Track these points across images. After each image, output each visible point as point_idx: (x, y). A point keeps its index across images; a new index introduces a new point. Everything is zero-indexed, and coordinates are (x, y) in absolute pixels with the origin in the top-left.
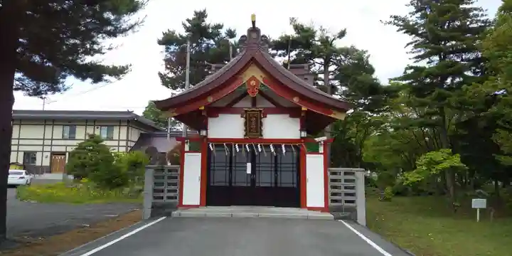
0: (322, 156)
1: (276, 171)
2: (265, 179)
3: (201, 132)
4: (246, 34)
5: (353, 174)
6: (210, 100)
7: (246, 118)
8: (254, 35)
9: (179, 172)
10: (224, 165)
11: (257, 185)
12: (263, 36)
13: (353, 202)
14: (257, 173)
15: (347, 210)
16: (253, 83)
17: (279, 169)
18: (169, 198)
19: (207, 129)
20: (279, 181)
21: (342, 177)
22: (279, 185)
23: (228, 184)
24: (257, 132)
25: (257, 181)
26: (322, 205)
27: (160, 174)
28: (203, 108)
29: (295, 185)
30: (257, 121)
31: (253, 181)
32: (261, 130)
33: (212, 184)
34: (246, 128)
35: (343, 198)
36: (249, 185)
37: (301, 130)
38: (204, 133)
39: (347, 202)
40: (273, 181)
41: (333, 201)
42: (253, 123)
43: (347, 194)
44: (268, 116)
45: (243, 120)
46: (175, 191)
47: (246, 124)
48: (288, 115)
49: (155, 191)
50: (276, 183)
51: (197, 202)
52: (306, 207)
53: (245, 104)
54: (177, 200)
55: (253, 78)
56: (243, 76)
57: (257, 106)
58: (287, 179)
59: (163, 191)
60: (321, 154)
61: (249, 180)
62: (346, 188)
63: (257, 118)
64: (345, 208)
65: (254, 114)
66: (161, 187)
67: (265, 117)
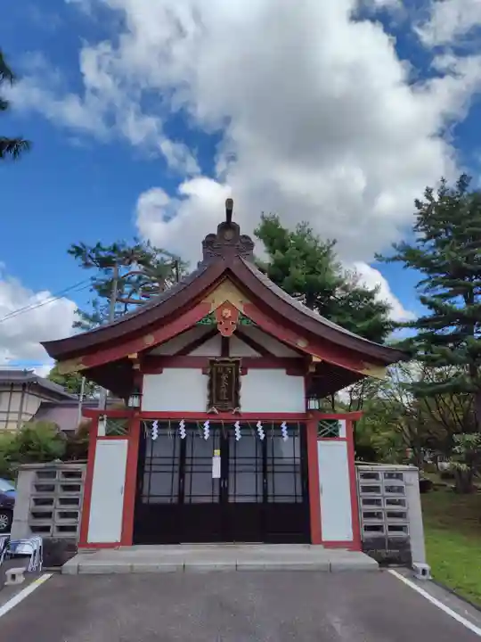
0: (345, 443)
1: (265, 472)
2: (245, 489)
3: (131, 399)
4: (215, 232)
5: (399, 476)
6: (150, 340)
7: (211, 374)
8: (229, 235)
9: (84, 478)
10: (171, 461)
11: (231, 500)
12: (244, 236)
13: (402, 528)
14: (231, 476)
15: (393, 544)
16: (227, 313)
17: (269, 469)
18: (62, 529)
19: (140, 395)
20: (270, 492)
21: (382, 482)
22: (270, 500)
23: (176, 500)
24: (230, 400)
25: (231, 493)
26: (349, 536)
27: (46, 481)
28: (135, 356)
29: (300, 500)
30: (229, 380)
31: (224, 492)
32: (237, 397)
33: (145, 500)
34: (211, 393)
35: (386, 522)
36: (216, 500)
37: (308, 398)
38: (133, 402)
39: (392, 528)
40: (260, 492)
41: (368, 528)
42: (225, 383)
43: (391, 515)
44: (250, 371)
45: (206, 379)
46: (75, 515)
47: (210, 386)
48: (283, 371)
49: (36, 515)
50: (265, 496)
51: (116, 537)
52: (319, 541)
53: (211, 351)
54: (77, 535)
55: (227, 305)
56: (208, 300)
57: (231, 355)
58: (285, 488)
59: (49, 515)
60: (343, 439)
61: (217, 492)
62: (389, 502)
63: (230, 375)
64: (389, 541)
65: (225, 368)
66: (47, 508)
67: (245, 373)
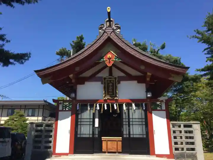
0: (165, 112)
1: (129, 124)
5: (190, 126)
7: (105, 84)
10: (89, 120)
13: (193, 149)
15: (189, 156)
16: (109, 56)
17: (131, 123)
19: (76, 93)
20: (131, 133)
21: (182, 129)
22: (132, 136)
23: (91, 136)
24: (113, 94)
26: (168, 152)
27: (39, 128)
28: (72, 75)
29: (145, 136)
30: (113, 86)
32: (116, 93)
33: (79, 136)
34: (105, 91)
35: (185, 147)
37: (147, 92)
38: (73, 95)
39: (188, 149)
41: (177, 149)
42: (111, 88)
44: (121, 82)
45: (103, 86)
46: (50, 142)
47: (104, 89)
50: (129, 134)
51: (68, 151)
53: (105, 74)
54: (51, 150)
55: (109, 53)
57: (113, 75)
60: (164, 110)
62: (186, 138)
63: (113, 84)
64: (187, 155)
65: (110, 81)
66: (40, 139)
67: (119, 83)
